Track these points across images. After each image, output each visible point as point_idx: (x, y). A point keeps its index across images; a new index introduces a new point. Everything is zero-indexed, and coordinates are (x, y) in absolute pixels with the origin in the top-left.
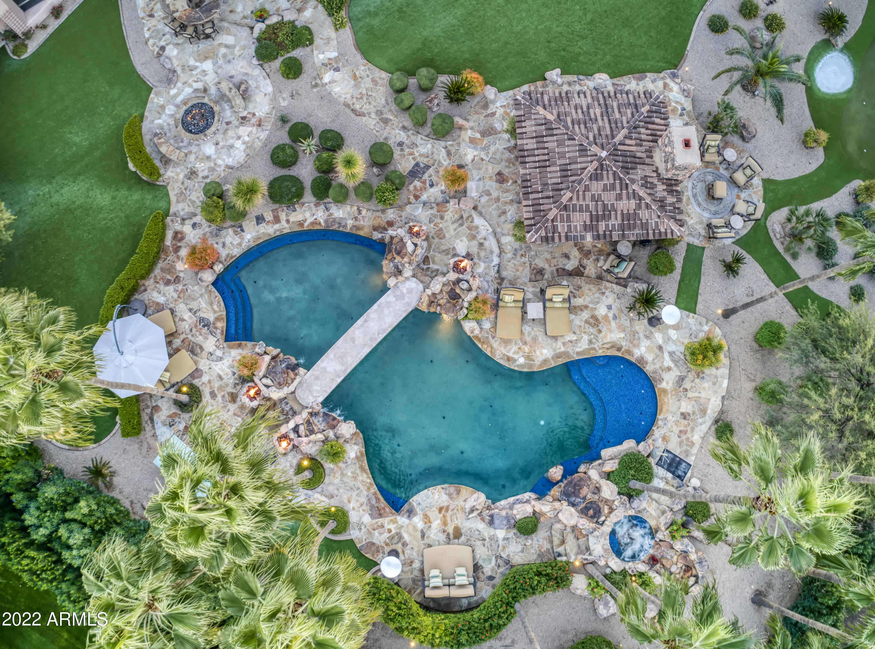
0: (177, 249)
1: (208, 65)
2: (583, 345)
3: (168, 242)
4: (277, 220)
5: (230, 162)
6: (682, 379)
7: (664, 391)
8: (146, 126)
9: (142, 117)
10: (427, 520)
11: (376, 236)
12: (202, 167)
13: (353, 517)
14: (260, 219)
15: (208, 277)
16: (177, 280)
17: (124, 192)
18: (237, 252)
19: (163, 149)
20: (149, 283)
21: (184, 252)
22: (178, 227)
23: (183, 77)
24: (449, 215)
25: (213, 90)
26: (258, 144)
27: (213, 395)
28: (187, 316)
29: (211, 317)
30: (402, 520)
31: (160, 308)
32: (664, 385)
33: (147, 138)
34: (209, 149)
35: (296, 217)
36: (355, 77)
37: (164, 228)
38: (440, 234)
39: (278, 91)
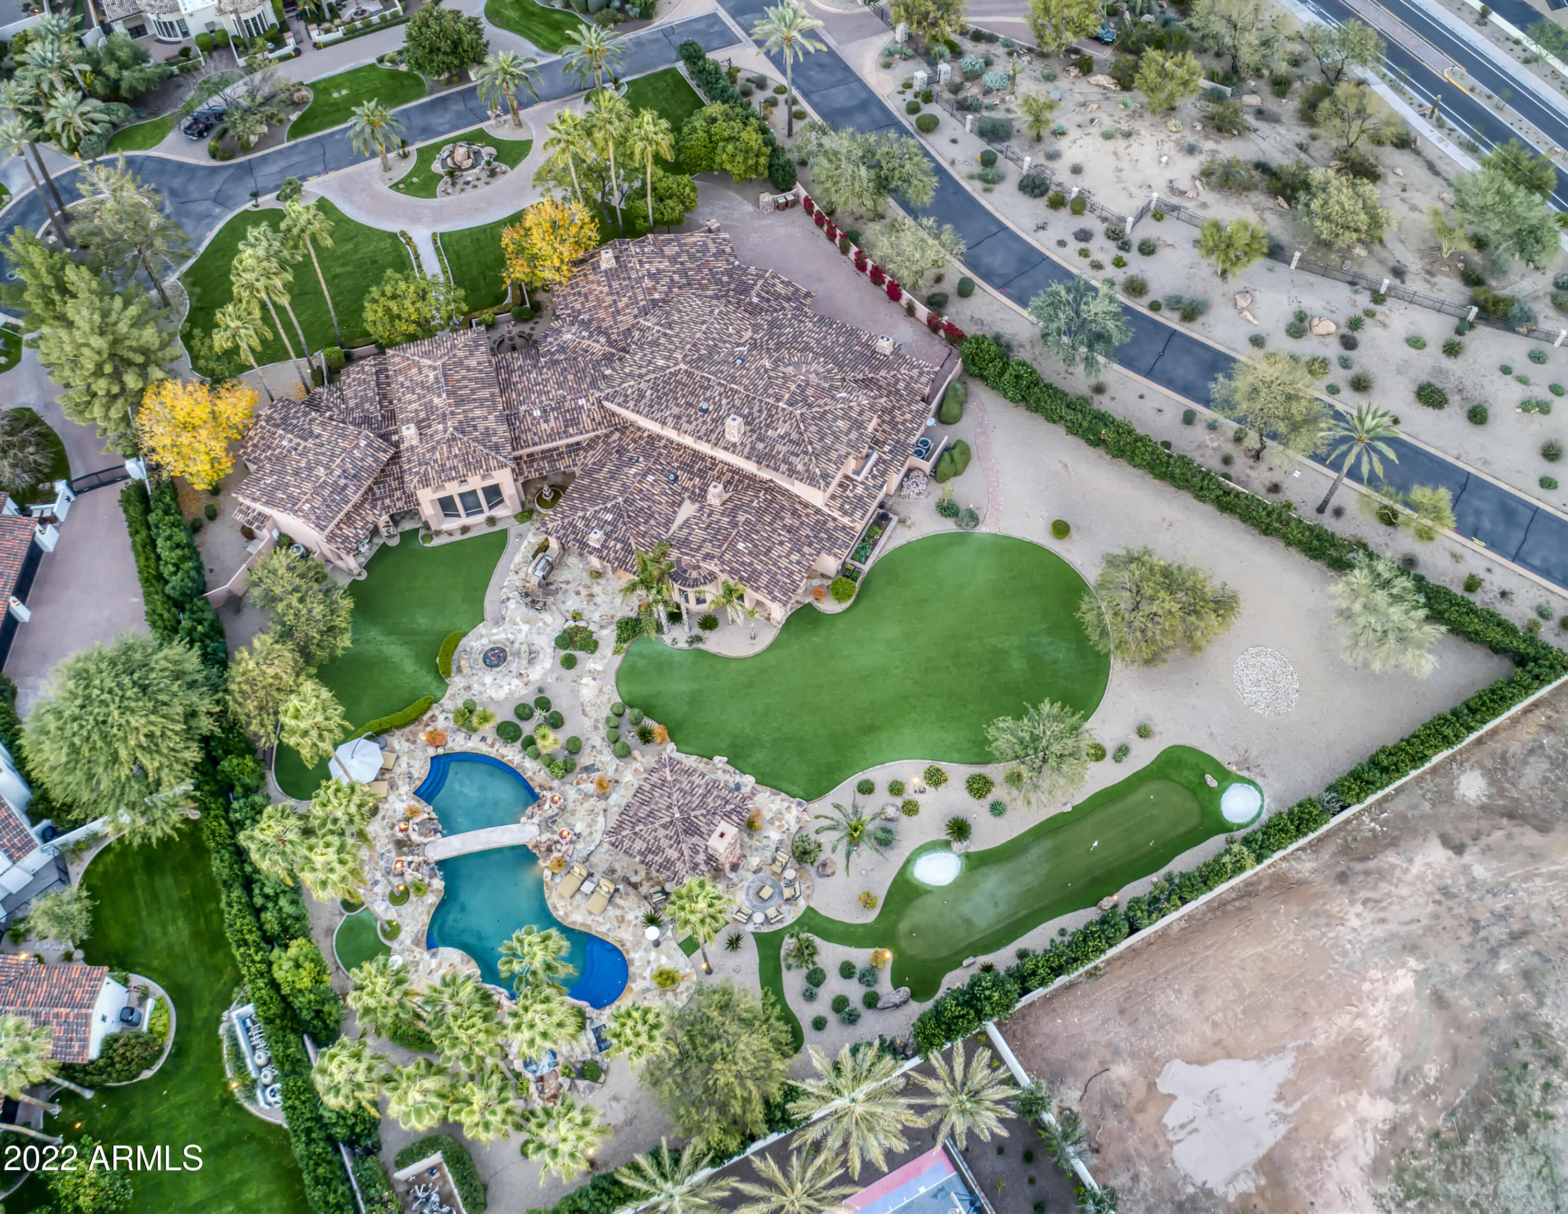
0: (427, 725)
1: (525, 628)
2: (603, 929)
3: (425, 718)
4: (492, 746)
5: (494, 695)
6: (647, 990)
7: (631, 990)
8: (464, 641)
9: (465, 634)
10: (439, 966)
11: (537, 790)
12: (476, 687)
13: (402, 936)
14: (483, 739)
15: (431, 752)
16: (414, 742)
17: (423, 672)
18: (457, 749)
19: (463, 663)
20: (398, 733)
21: (429, 729)
22: (437, 712)
23: (507, 625)
24: (587, 805)
25: (516, 646)
26: (517, 695)
27: (383, 818)
28: (404, 765)
29: (416, 775)
30: (426, 956)
31: (393, 751)
32: (633, 986)
33: (459, 648)
34: (488, 680)
35: (504, 751)
36: (601, 690)
37: (428, 708)
38: (573, 813)
39: (552, 671)
